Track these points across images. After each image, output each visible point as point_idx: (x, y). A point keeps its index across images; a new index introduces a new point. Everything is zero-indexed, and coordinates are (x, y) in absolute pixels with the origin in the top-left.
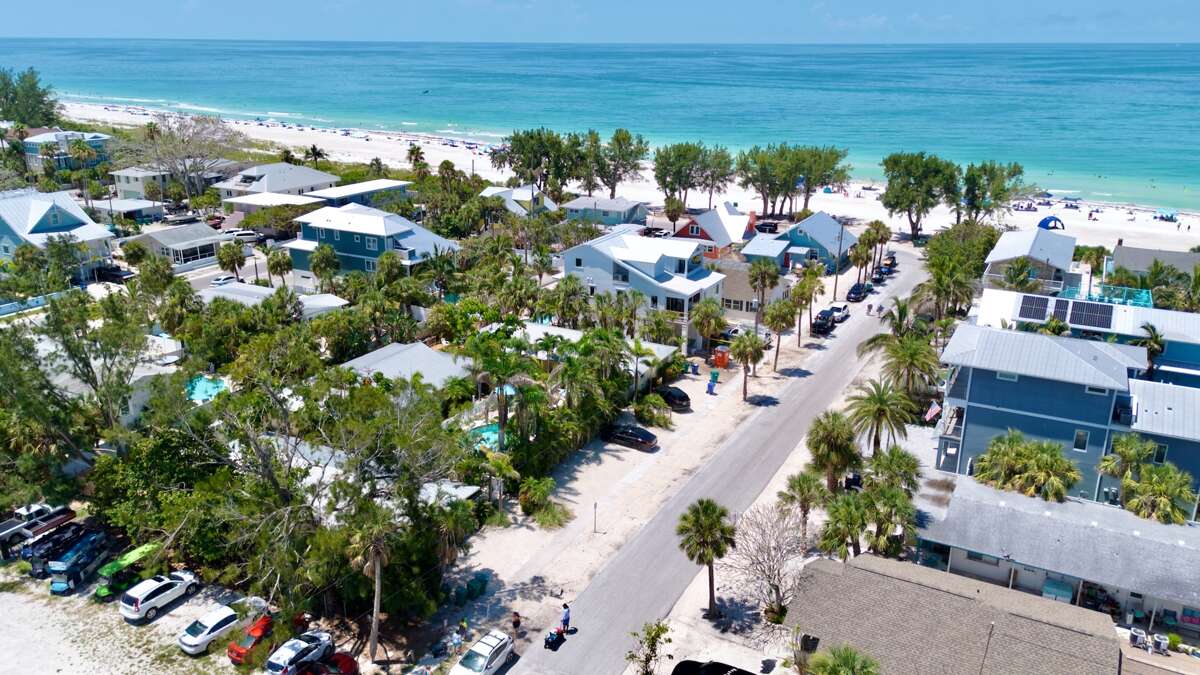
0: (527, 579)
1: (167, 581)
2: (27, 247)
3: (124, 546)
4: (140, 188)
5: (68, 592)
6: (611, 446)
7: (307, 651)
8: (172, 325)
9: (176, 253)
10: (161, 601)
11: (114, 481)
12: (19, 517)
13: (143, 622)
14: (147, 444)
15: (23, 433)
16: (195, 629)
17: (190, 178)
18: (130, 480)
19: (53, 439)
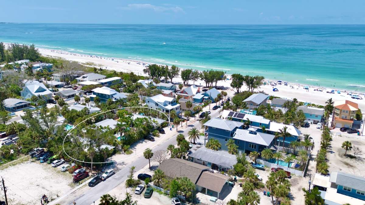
0: (121, 162)
1: (59, 160)
2: (34, 96)
3: (52, 155)
4: (59, 78)
5: (43, 162)
6: (146, 140)
7: (81, 171)
8: (63, 114)
9: (66, 96)
10: (58, 164)
11: (51, 144)
12: (35, 150)
13: (55, 167)
14: (57, 138)
15: (35, 136)
16: (63, 168)
17: (70, 76)
18: (54, 143)
19: (41, 136)
